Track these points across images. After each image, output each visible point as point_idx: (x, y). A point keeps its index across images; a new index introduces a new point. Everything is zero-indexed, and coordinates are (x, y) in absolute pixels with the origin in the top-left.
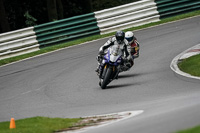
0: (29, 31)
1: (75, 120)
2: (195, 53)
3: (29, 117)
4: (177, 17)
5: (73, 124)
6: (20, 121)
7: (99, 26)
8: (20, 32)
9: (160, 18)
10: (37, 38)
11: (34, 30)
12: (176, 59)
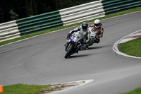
0: (13, 23)
1: (46, 87)
2: (130, 39)
3: (13, 84)
4: (118, 13)
5: (44, 89)
6: (7, 87)
7: (63, 20)
8: (7, 24)
9: (106, 14)
10: (19, 29)
11: (17, 22)
12: (117, 43)
